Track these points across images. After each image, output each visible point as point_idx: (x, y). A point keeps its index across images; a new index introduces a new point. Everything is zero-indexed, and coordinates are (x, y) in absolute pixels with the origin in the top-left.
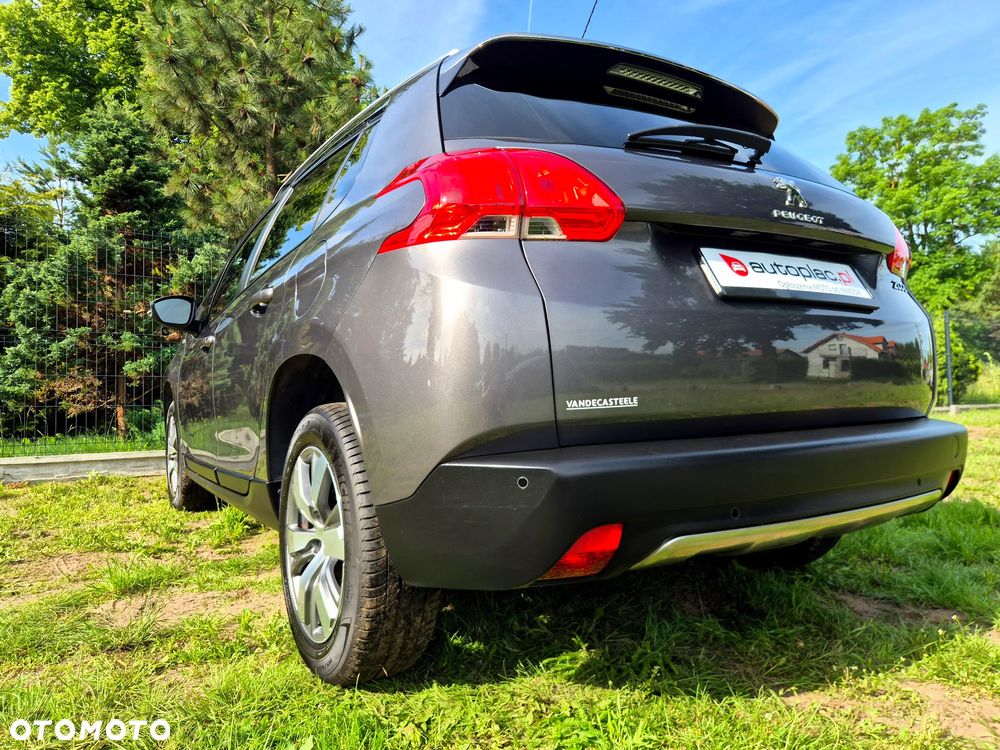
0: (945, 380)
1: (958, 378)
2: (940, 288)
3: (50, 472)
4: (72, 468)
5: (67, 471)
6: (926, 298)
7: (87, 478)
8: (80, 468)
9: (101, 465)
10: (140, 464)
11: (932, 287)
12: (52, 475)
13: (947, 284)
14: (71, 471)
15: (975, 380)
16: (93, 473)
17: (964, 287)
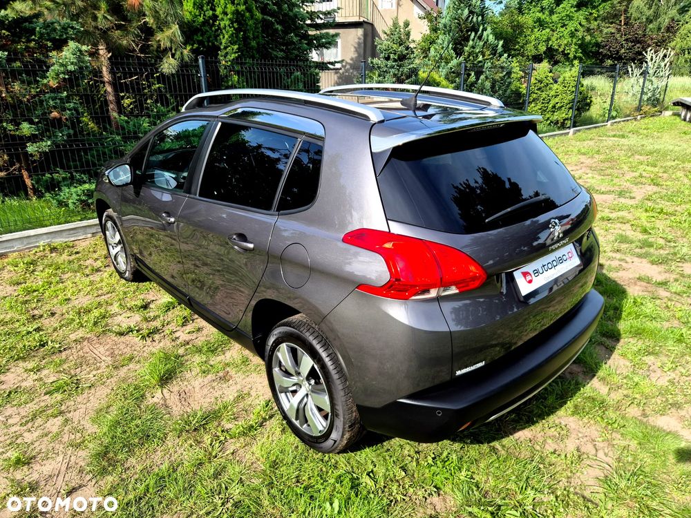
0: (571, 110)
1: (578, 109)
2: (576, 15)
3: (11, 245)
4: (25, 241)
5: (22, 243)
6: (566, 23)
7: (38, 247)
8: (33, 240)
9: (45, 236)
10: (72, 232)
11: (571, 14)
12: (13, 247)
13: (581, 12)
14: (25, 243)
15: (589, 109)
16: (41, 243)
17: (591, 14)
